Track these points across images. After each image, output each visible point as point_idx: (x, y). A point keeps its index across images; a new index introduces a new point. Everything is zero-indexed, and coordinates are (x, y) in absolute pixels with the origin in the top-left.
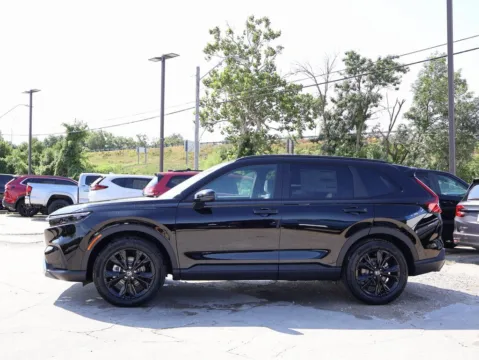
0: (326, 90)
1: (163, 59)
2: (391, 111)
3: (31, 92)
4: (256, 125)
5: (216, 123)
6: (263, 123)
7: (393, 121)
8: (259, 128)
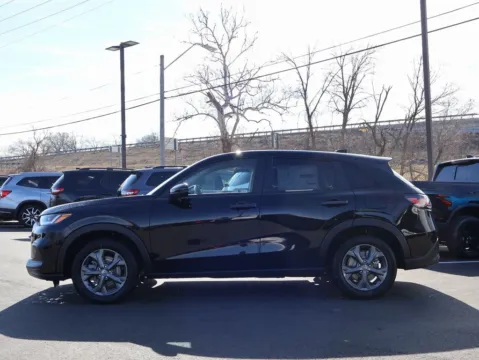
0: (308, 78)
2: (378, 97)
4: (235, 117)
5: (192, 116)
6: (242, 115)
7: (380, 109)
8: (238, 120)
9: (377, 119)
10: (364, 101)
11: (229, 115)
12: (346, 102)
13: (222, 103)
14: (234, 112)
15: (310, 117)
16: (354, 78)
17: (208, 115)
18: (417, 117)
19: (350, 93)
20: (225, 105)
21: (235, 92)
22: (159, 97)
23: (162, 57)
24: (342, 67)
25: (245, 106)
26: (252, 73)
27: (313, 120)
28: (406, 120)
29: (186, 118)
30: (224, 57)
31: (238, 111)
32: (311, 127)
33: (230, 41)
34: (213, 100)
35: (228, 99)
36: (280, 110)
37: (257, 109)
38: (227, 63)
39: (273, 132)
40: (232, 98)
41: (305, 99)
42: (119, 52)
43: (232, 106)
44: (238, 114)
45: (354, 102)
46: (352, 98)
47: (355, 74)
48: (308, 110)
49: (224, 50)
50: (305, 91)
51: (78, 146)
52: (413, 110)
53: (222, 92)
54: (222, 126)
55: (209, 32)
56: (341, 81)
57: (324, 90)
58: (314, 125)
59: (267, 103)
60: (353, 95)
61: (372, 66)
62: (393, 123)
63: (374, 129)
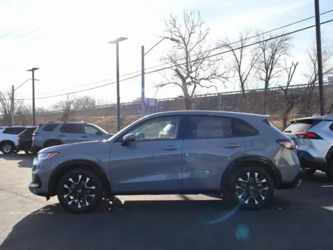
0: (241, 58)
2: (289, 70)
3: (33, 70)
4: (193, 85)
5: (165, 85)
6: (198, 83)
7: (290, 77)
8: (195, 87)
9: (288, 84)
10: (280, 72)
11: (189, 83)
12: (267, 73)
13: (185, 75)
14: (193, 82)
15: (242, 84)
16: (272, 58)
17: (176, 83)
18: (316, 82)
19: (270, 67)
20: (187, 77)
21: (194, 68)
22: (141, 73)
23: (143, 47)
24: (264, 50)
25: (200, 77)
28: (309, 84)
29: (162, 86)
30: (186, 46)
31: (195, 82)
32: (243, 90)
33: (190, 35)
34: (179, 74)
36: (223, 79)
37: (207, 79)
38: (188, 50)
39: (219, 94)
40: (191, 72)
41: (239, 72)
42: (115, 45)
43: (192, 78)
44: (195, 83)
45: (272, 73)
46: (271, 70)
47: (273, 55)
48: (241, 79)
49: (187, 41)
50: (239, 67)
51: (96, 104)
52: (313, 78)
53: (185, 68)
54: (185, 90)
55: (177, 30)
56: (263, 59)
57: (252, 66)
58: (246, 89)
59: (214, 75)
60: (272, 68)
61: (285, 49)
62: (300, 87)
63: (286, 91)
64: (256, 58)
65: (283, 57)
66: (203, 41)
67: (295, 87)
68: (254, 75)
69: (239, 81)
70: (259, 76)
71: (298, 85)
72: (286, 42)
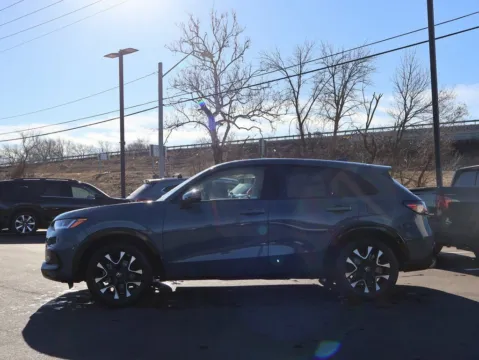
0: (300, 86)
1: (121, 54)
4: (226, 125)
5: (182, 124)
6: (234, 123)
7: (370, 114)
8: (228, 128)
9: (367, 126)
10: (354, 109)
11: (220, 123)
12: (337, 109)
13: (213, 110)
14: (225, 120)
15: (301, 125)
16: (345, 87)
17: (199, 122)
18: (407, 124)
19: (341, 101)
20: (216, 113)
22: (157, 104)
23: (160, 65)
24: (333, 76)
25: (236, 114)
26: (243, 81)
27: (305, 127)
28: (395, 127)
29: (177, 126)
30: (215, 66)
31: (229, 119)
32: (302, 134)
33: (220, 50)
34: (204, 108)
35: (219, 107)
36: (271, 118)
37: (247, 116)
38: (218, 72)
39: (261, 140)
40: (222, 106)
41: (297, 106)
42: (117, 59)
43: (223, 114)
44: (229, 122)
45: (344, 109)
46: (342, 106)
47: (346, 82)
48: (299, 118)
49: (215, 59)
50: (297, 99)
52: (403, 117)
53: (213, 100)
54: (213, 133)
55: (200, 41)
56: (332, 88)
57: (315, 98)
58: (306, 132)
59: (258, 111)
60: (343, 103)
61: (362, 74)
62: (385, 130)
63: (365, 136)
64: (321, 86)
65: (359, 86)
66: (241, 59)
67: (377, 131)
68: (318, 111)
69: (296, 121)
70: (325, 113)
71: (382, 128)
72: (365, 64)
